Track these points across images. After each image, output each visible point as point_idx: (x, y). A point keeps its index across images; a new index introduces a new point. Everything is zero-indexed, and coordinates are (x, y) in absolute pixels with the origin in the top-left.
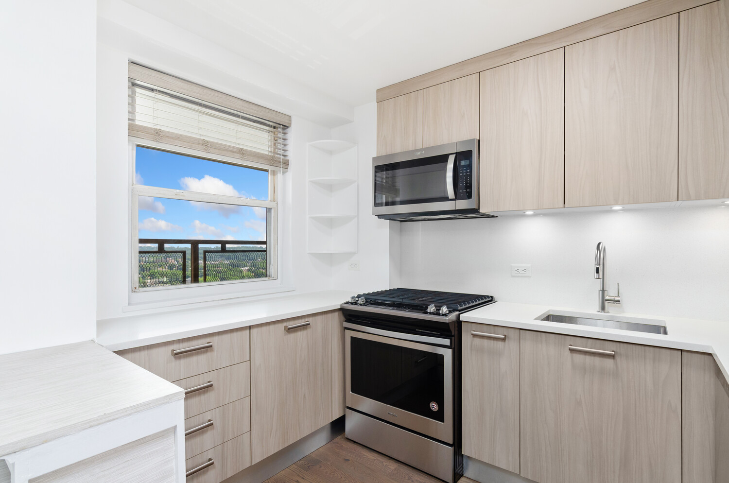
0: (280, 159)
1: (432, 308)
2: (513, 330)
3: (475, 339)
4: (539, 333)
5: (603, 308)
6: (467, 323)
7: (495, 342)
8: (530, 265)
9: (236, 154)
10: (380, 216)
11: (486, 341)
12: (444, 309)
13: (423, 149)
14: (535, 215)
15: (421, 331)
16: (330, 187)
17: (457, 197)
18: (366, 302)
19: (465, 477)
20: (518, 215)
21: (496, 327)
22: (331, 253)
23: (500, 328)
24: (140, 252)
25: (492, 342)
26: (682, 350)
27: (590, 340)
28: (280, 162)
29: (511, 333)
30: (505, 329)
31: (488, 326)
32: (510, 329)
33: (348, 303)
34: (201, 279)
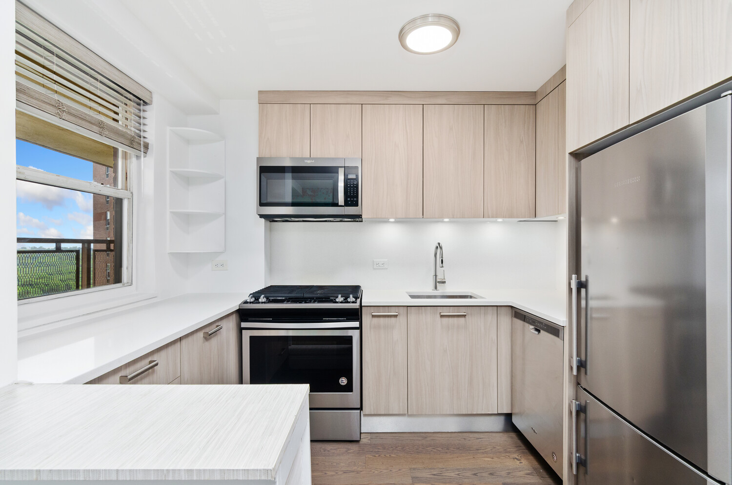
0: (141, 141)
1: (340, 299)
2: (402, 308)
3: (373, 319)
4: (420, 307)
5: (436, 288)
6: (366, 308)
7: (389, 319)
8: (386, 260)
9: (94, 127)
10: (261, 216)
11: (382, 319)
12: (351, 299)
13: (310, 158)
14: (396, 222)
15: (328, 319)
16: (187, 180)
17: (347, 204)
18: (255, 300)
19: (363, 433)
20: (385, 221)
21: (390, 308)
22: (188, 253)
23: (393, 308)
24: (19, 252)
25: (387, 319)
26: (497, 306)
27: (451, 307)
28: (140, 144)
29: (402, 310)
30: (397, 308)
31: (384, 308)
32: (400, 308)
33: (246, 302)
34: (80, 287)
